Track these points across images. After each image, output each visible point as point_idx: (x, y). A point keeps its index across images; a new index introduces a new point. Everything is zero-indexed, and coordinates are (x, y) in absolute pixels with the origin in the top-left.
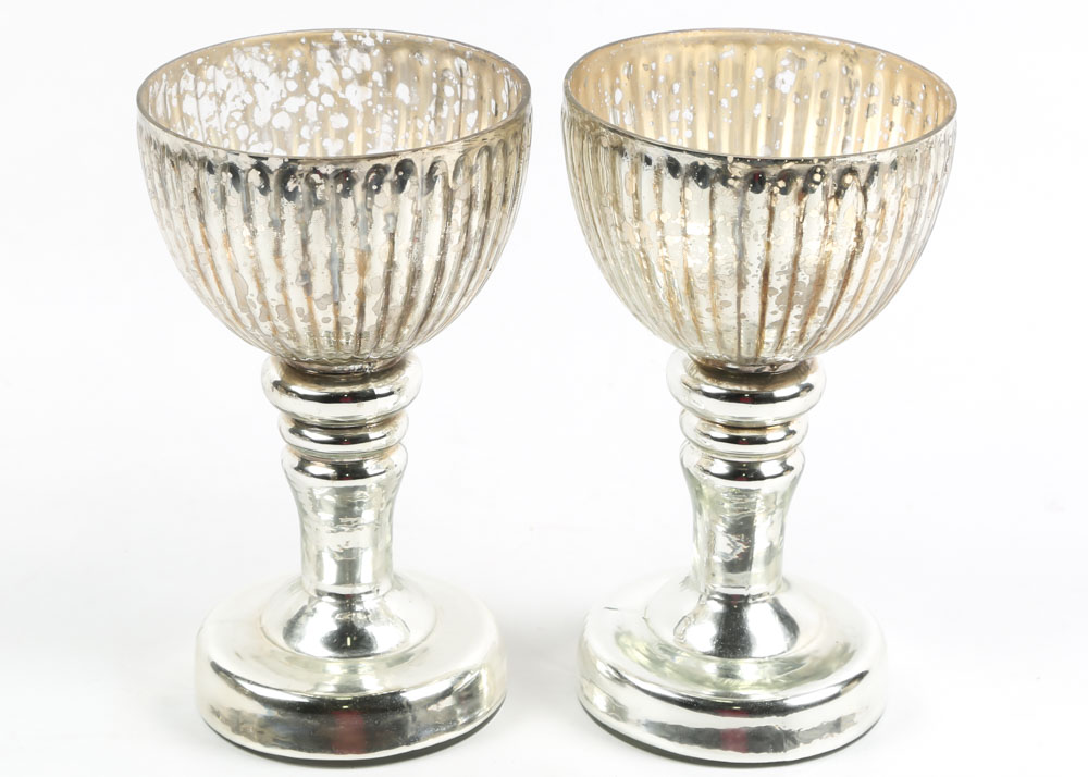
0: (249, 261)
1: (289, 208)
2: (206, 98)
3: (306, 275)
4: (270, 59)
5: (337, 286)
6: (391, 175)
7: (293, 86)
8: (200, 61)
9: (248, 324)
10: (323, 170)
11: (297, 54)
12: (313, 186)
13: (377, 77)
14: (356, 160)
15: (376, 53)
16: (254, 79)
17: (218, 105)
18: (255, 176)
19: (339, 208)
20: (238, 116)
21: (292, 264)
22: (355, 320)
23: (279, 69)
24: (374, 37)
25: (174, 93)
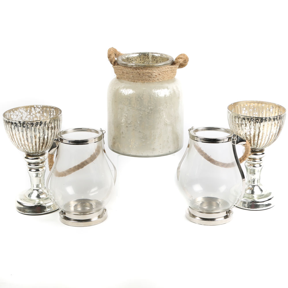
0: (19, 137)
1: (24, 129)
2: (15, 115)
3: (27, 139)
4: (25, 110)
5: (32, 140)
6: (39, 123)
7: (28, 114)
8: (14, 110)
9: (20, 147)
10: (29, 123)
11: (29, 109)
12: (27, 125)
13: (41, 112)
14: (34, 121)
15: (41, 108)
16: (22, 113)
17: (17, 117)
18: (19, 124)
19: (32, 129)
20: (20, 118)
21: (25, 137)
22: (35, 146)
23: (26, 111)
24: (40, 106)
25: (10, 115)
